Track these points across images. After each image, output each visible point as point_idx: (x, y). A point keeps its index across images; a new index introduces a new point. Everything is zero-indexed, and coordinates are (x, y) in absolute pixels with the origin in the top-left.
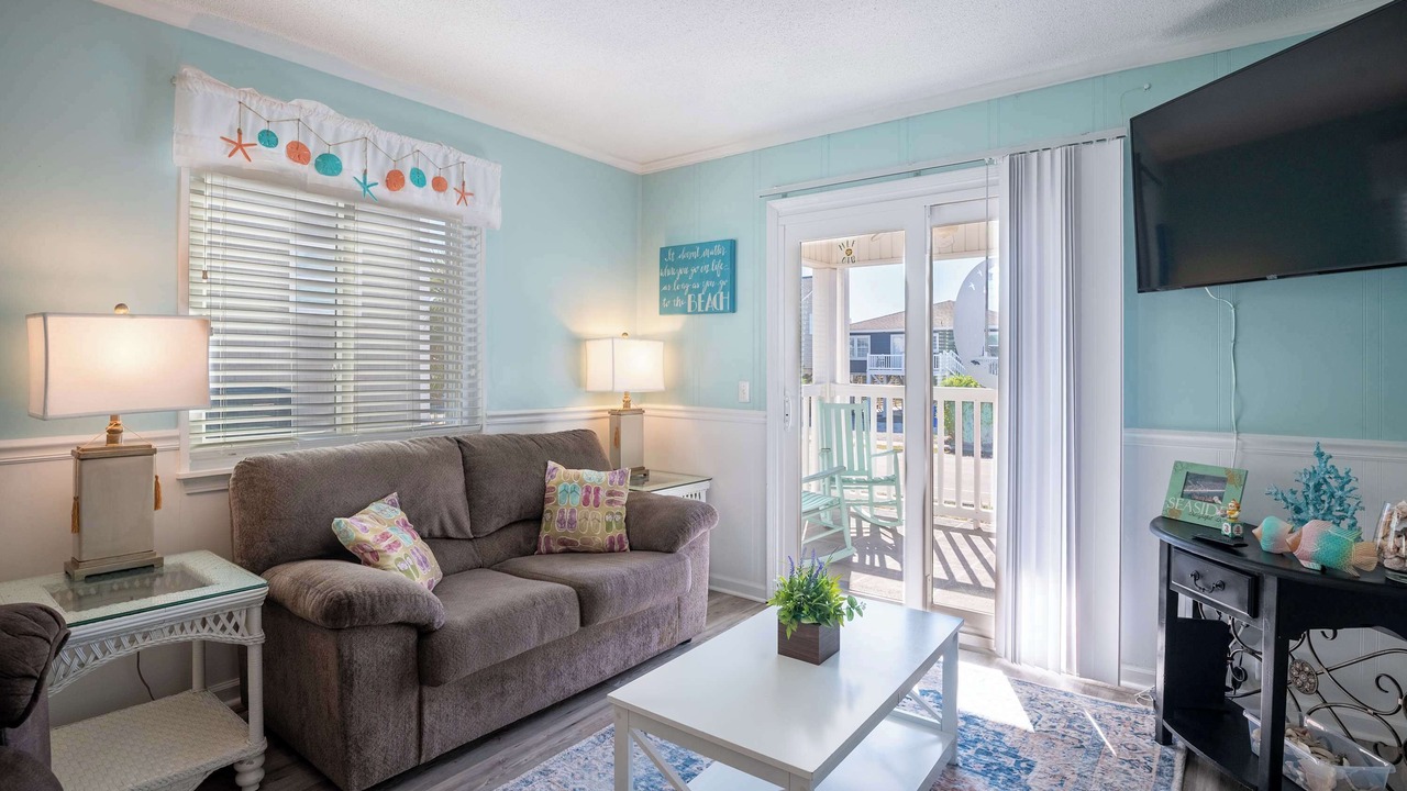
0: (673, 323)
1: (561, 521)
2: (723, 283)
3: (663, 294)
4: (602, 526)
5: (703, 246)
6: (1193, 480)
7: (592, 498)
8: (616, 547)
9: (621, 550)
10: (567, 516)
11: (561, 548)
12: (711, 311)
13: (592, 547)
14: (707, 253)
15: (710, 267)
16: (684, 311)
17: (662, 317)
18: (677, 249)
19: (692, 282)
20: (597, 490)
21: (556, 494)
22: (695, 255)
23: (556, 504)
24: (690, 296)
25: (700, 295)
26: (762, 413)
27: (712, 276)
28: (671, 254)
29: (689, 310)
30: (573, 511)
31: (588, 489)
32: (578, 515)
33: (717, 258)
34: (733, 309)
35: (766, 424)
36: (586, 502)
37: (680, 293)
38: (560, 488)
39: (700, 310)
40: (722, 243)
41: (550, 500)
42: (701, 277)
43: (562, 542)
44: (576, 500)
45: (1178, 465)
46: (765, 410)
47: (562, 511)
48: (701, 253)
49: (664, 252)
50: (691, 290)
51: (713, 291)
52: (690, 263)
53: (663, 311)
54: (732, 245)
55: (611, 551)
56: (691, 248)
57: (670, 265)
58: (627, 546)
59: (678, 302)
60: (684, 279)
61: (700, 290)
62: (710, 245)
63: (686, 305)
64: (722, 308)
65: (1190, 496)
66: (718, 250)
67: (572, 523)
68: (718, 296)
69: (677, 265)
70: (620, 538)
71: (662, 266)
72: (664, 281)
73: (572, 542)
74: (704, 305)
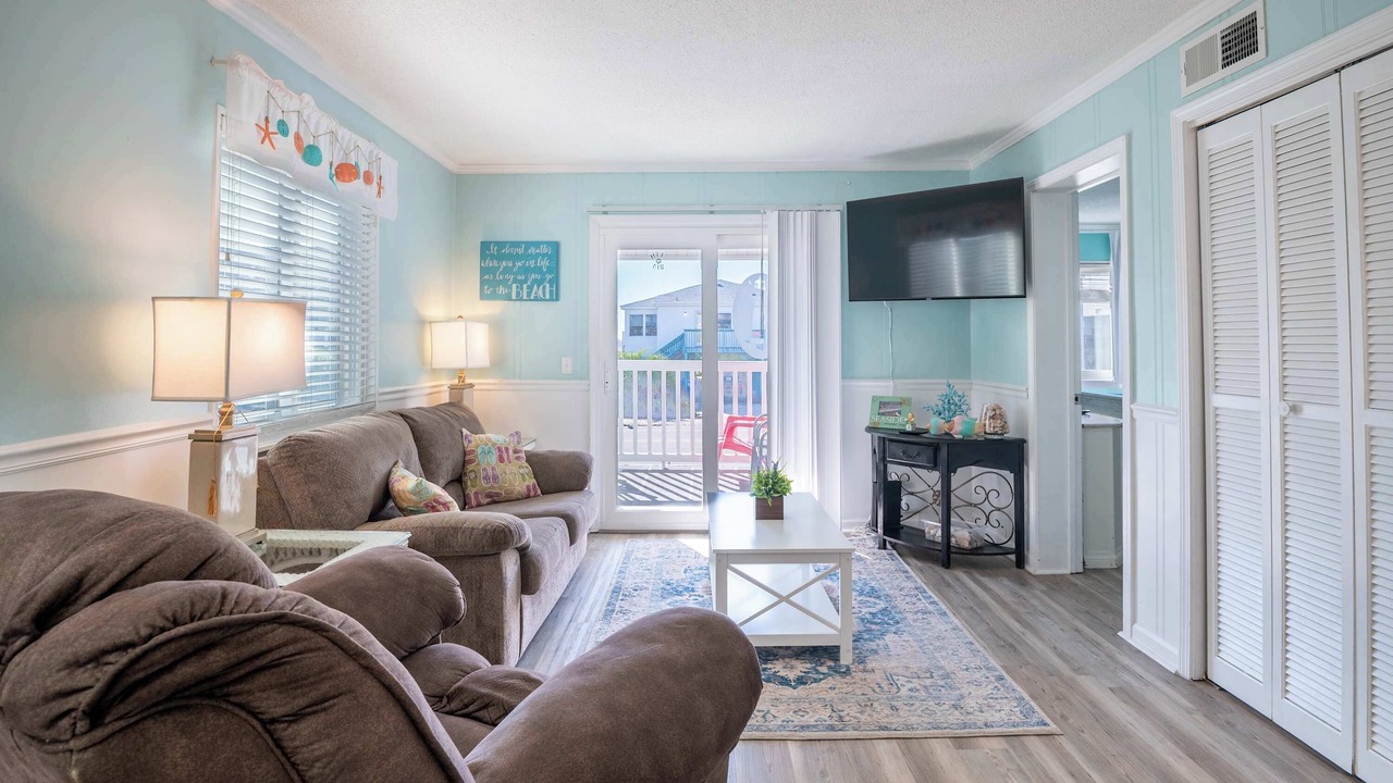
0: (494, 308)
1: (486, 478)
2: (549, 277)
3: (483, 283)
4: (519, 478)
5: (529, 244)
6: (883, 405)
7: (505, 456)
8: (532, 493)
9: (536, 496)
10: (490, 472)
11: (489, 500)
12: (536, 299)
13: (514, 496)
14: (532, 250)
15: (536, 263)
16: (509, 298)
17: (482, 302)
18: (501, 245)
19: (516, 274)
20: (507, 449)
21: (476, 456)
22: (520, 251)
23: (478, 464)
24: (514, 286)
25: (525, 286)
26: (586, 382)
27: (538, 270)
28: (494, 250)
29: (514, 297)
30: (493, 469)
31: (500, 449)
32: (498, 472)
33: (544, 255)
34: (557, 299)
35: (589, 390)
36: (501, 459)
37: (504, 283)
38: (479, 450)
39: (525, 297)
40: (549, 243)
41: (471, 461)
42: (527, 271)
43: (488, 495)
44: (493, 459)
45: (874, 399)
46: (589, 379)
47: (484, 469)
48: (526, 249)
49: (485, 246)
50: (515, 281)
51: (539, 282)
52: (516, 258)
53: (483, 297)
54: (556, 246)
55: (528, 497)
56: (516, 244)
57: (493, 257)
58: (539, 492)
59: (501, 290)
60: (507, 270)
61: (525, 281)
62: (537, 244)
63: (510, 293)
64: (548, 297)
65: (883, 414)
66: (544, 249)
67: (495, 478)
68: (544, 287)
69: (500, 257)
70: (534, 484)
71: (483, 257)
72: (484, 271)
73: (498, 494)
74: (529, 294)
